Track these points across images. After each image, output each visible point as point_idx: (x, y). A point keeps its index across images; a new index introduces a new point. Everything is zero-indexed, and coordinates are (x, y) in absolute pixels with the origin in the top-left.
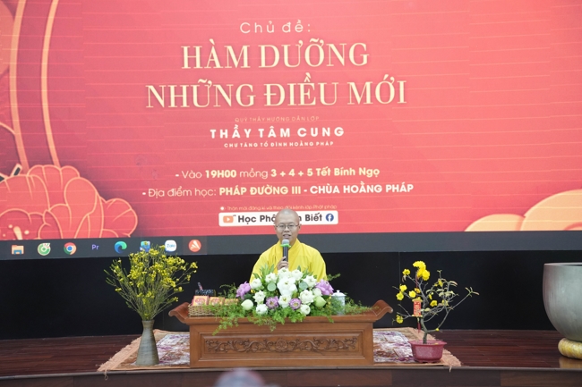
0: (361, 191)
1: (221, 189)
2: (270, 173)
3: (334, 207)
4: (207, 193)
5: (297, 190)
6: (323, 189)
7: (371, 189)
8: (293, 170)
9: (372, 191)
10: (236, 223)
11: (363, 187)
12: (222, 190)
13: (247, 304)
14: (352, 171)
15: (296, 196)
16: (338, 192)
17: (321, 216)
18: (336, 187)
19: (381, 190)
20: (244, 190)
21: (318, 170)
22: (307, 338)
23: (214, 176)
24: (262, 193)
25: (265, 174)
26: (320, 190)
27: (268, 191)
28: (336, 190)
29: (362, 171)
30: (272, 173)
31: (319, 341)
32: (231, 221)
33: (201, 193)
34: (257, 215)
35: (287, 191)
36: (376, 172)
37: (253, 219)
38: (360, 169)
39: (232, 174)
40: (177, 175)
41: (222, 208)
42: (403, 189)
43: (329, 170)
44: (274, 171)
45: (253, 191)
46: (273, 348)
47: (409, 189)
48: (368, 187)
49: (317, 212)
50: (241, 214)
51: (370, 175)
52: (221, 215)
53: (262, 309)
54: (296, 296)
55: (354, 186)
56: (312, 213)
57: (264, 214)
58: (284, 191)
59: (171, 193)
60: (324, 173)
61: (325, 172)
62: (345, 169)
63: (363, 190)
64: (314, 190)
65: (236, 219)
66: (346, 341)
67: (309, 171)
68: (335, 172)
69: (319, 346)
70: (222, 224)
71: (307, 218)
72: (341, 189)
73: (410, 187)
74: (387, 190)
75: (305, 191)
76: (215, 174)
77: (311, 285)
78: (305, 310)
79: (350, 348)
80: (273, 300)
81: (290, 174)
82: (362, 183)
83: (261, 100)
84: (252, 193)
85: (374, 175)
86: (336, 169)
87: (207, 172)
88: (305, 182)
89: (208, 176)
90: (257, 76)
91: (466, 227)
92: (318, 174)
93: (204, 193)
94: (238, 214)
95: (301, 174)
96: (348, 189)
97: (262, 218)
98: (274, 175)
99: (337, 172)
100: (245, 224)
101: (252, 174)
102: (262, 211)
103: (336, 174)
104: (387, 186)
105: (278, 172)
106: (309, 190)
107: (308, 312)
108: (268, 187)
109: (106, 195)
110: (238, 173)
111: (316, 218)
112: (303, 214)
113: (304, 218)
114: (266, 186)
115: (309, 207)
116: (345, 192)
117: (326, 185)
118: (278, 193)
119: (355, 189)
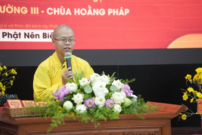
0: (88, 14)
5: (35, 11)
6: (58, 11)
7: (97, 12)
9: (97, 14)
11: (90, 10)
13: (68, 105)
15: (35, 16)
16: (70, 14)
18: (68, 10)
19: (104, 13)
22: (118, 133)
24: (4, 12)
26: (55, 11)
27: (10, 10)
28: (69, 12)
35: (26, 11)
42: (121, 13)
47: (126, 13)
48: (94, 10)
51: (96, 0)
53: (81, 109)
55: (83, 9)
56: (49, 32)
57: (6, 31)
58: (24, 10)
63: (90, 13)
64: (50, 11)
71: (45, 35)
72: (72, 11)
73: (127, 11)
74: (109, 13)
75: (43, 12)
78: (118, 109)
80: (90, 101)
82: (90, 7)
85: (99, 0)
88: (42, 3)
91: (168, 45)
96: (78, 12)
97: (4, 34)
102: (4, 28)
104: (109, 10)
106: (45, 11)
107: (120, 111)
108: (9, 7)
111: (52, 36)
112: (40, 32)
113: (41, 36)
114: (7, 6)
115: (46, 27)
116: (75, 14)
117: (60, 7)
118: (19, 12)
119: (83, 12)
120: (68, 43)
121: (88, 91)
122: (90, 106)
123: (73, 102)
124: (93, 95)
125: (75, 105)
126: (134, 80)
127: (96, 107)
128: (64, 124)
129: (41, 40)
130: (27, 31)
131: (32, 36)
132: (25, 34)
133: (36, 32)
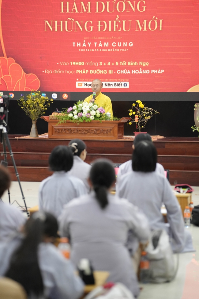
0: (140, 73)
1: (77, 70)
2: (99, 64)
3: (127, 80)
4: (71, 72)
5: (111, 72)
6: (123, 72)
7: (145, 72)
8: (109, 63)
9: (145, 73)
10: (83, 87)
11: (141, 71)
12: (77, 71)
13: (70, 115)
14: (136, 63)
15: (110, 74)
16: (130, 73)
17: (121, 84)
18: (129, 71)
19: (149, 72)
20: (87, 71)
21: (121, 62)
22: (93, 129)
23: (74, 64)
24: (95, 73)
25: (97, 64)
26: (121, 72)
27: (98, 72)
28: (129, 72)
29: (141, 63)
30: (100, 64)
31: (97, 130)
32: (81, 85)
33: (68, 72)
35: (106, 72)
36: (147, 64)
38: (140, 62)
39: (82, 64)
40: (58, 64)
41: (77, 80)
42: (159, 72)
43: (126, 63)
44: (101, 62)
45: (91, 72)
46: (80, 132)
47: (162, 72)
48: (143, 71)
49: (120, 82)
50: (86, 83)
51: (144, 65)
52: (77, 83)
53: (76, 117)
54: (89, 112)
55: (137, 70)
56: (118, 83)
58: (105, 72)
59: (55, 72)
60: (123, 64)
61: (124, 64)
62: (133, 62)
63: (141, 72)
64: (119, 72)
65: (83, 85)
66: (108, 130)
67: (117, 63)
68: (129, 63)
69: (97, 132)
70: (77, 87)
71: (115, 85)
72: (131, 72)
73: (163, 71)
75: (115, 72)
76: (74, 63)
77: (95, 108)
78: (92, 118)
79: (109, 133)
80: (80, 114)
81: (108, 64)
82: (141, 69)
83: (96, 28)
84: (91, 73)
85: (146, 66)
86: (129, 62)
87: (71, 62)
88: (115, 68)
89: (71, 65)
90: (94, 17)
91: (187, 90)
92: (121, 65)
93: (69, 72)
94: (84, 82)
95: (113, 64)
96: (134, 72)
98: (101, 64)
99: (129, 64)
100: (87, 87)
101: (91, 64)
103: (129, 65)
104: (152, 70)
105: (103, 64)
107: (93, 119)
108: (98, 70)
109: (27, 72)
110: (85, 63)
111: (119, 85)
112: (113, 83)
113: (114, 85)
114: (97, 70)
115: (116, 80)
116: (132, 73)
117: (124, 70)
118: (103, 73)
119: (137, 72)
120: (95, 87)
121: (80, 109)
123: (73, 113)
124: (82, 111)
125: (74, 115)
127: (82, 116)
128: (66, 123)
129: (113, 87)
130: (106, 83)
131: (109, 85)
132: (105, 84)
133: (111, 83)
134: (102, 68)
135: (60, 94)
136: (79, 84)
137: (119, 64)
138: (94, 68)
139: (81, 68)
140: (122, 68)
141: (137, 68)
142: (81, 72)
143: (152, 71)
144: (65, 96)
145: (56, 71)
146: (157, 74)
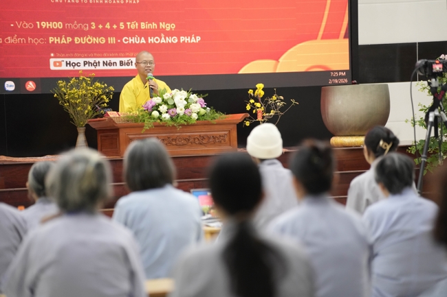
0: (162, 42)
1: (50, 38)
2: (90, 26)
4: (39, 41)
5: (112, 40)
6: (133, 40)
7: (170, 40)
8: (108, 24)
9: (170, 42)
10: (64, 67)
11: (163, 38)
12: (51, 40)
13: (155, 114)
14: (154, 25)
15: (112, 45)
16: (144, 42)
17: (132, 62)
18: (143, 38)
19: (176, 41)
20: (69, 39)
21: (128, 23)
22: (195, 136)
23: (44, 26)
24: (84, 43)
25: (86, 26)
26: (130, 40)
27: (89, 40)
28: (143, 41)
29: (162, 25)
30: (92, 25)
31: (203, 138)
32: (60, 65)
33: (33, 41)
34: (81, 61)
35: (104, 41)
36: (170, 27)
37: (78, 65)
38: (161, 23)
39: (58, 25)
40: (12, 25)
41: (52, 55)
42: (193, 40)
43: (137, 24)
44: (93, 24)
45: (77, 40)
46: (174, 143)
47: (197, 40)
48: (167, 38)
49: (128, 59)
50: (68, 60)
51: (168, 29)
52: (52, 61)
53: (166, 116)
55: (157, 38)
56: (125, 60)
57: (87, 60)
58: (102, 40)
59: (7, 41)
60: (133, 27)
61: (133, 25)
62: (149, 23)
63: (163, 41)
64: (126, 40)
65: (64, 64)
66: (220, 136)
67: (122, 24)
68: (142, 26)
69: (201, 141)
70: (52, 67)
71: (121, 63)
72: (147, 40)
73: (199, 39)
74: (181, 41)
75: (119, 41)
76: (44, 24)
79: (223, 141)
81: (106, 27)
82: (163, 35)
84: (76, 42)
85: (171, 29)
86: (142, 23)
87: (38, 23)
88: (120, 34)
89: (39, 27)
91: (239, 71)
92: (129, 27)
93: (36, 41)
94: (65, 60)
95: (115, 27)
96: (152, 40)
97: (85, 63)
98: (94, 27)
99: (143, 25)
100: (71, 68)
101: (76, 26)
102: (85, 57)
103: (142, 28)
104: (181, 38)
105: (97, 26)
106: (121, 41)
107: (196, 118)
108: (89, 38)
110: (64, 25)
111: (128, 64)
112: (117, 60)
113: (118, 64)
114: (87, 37)
115: (122, 55)
116: (149, 42)
117: (135, 36)
118: (97, 42)
119: (157, 40)
120: (149, 65)
122: (173, 114)
123: (159, 111)
125: (161, 113)
126: (207, 95)
127: (178, 115)
129: (118, 67)
130: (105, 60)
131: (110, 64)
132: (104, 62)
133: (113, 60)
134: (96, 33)
135: (20, 83)
136: (55, 63)
137: (126, 26)
138: (82, 34)
139: (56, 33)
140: (131, 33)
141: (157, 32)
142: (59, 40)
143: (183, 39)
144: (31, 86)
145: (10, 40)
146: (190, 43)
